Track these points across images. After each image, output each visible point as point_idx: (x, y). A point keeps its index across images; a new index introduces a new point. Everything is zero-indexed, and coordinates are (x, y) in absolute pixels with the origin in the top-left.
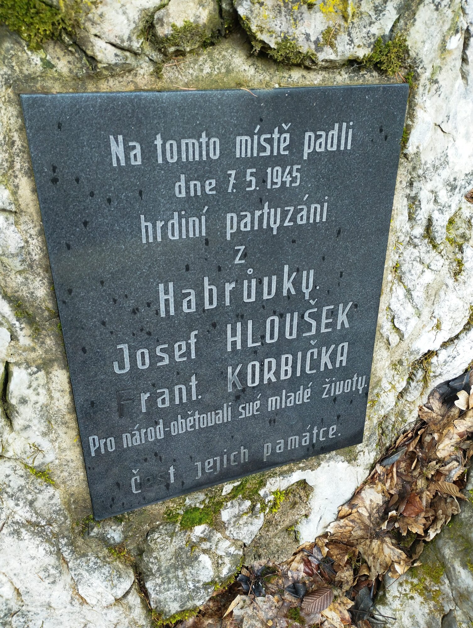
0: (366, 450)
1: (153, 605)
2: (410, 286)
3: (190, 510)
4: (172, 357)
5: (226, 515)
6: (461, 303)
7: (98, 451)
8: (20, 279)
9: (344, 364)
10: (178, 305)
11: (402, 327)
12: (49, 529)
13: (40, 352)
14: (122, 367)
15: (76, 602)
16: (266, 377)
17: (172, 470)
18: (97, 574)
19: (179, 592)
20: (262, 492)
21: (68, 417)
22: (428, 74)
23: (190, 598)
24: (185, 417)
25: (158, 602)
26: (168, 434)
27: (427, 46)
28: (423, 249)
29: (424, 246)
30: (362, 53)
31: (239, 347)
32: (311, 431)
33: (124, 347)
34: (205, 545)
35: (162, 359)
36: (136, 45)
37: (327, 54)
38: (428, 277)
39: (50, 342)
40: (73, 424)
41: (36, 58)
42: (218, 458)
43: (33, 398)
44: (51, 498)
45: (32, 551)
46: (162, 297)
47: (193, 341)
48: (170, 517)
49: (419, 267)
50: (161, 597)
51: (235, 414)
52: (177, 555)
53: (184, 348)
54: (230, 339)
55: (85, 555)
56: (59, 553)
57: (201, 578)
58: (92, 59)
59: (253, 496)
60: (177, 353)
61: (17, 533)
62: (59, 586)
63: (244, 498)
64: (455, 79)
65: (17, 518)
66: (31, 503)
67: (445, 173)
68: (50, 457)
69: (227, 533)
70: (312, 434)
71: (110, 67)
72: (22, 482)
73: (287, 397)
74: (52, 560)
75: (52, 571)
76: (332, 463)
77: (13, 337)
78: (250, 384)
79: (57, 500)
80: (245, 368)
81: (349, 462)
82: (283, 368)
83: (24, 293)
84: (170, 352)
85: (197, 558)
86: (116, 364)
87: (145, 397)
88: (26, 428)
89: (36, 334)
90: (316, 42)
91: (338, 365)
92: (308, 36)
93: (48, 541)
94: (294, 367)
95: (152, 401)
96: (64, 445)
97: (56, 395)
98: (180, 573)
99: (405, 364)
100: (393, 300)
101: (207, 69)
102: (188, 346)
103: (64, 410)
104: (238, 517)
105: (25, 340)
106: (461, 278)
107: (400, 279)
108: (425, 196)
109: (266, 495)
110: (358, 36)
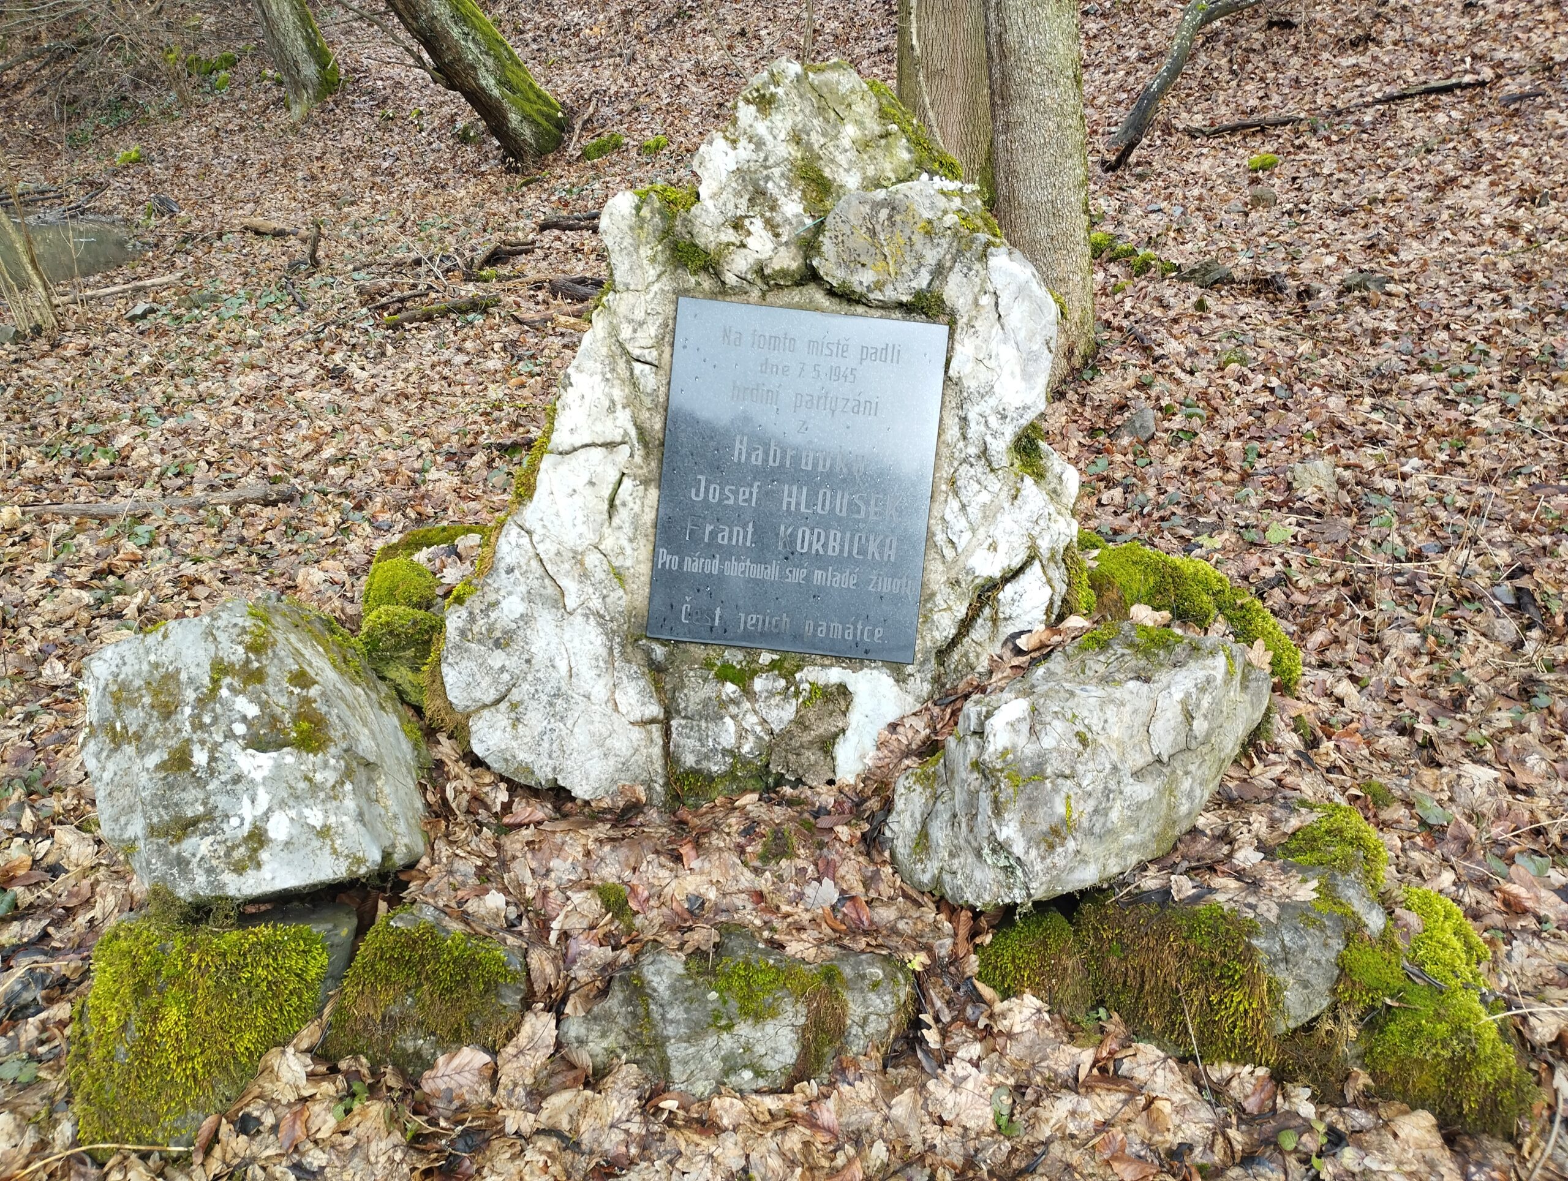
0: (918, 675)
1: (672, 748)
2: (965, 501)
3: (727, 666)
4: (736, 499)
5: (759, 684)
6: (1016, 527)
7: (664, 564)
8: (647, 415)
9: (892, 559)
10: (749, 455)
11: (955, 540)
12: (610, 625)
13: (645, 470)
14: (697, 495)
15: (610, 705)
16: (815, 547)
17: (718, 612)
18: (633, 684)
19: (698, 744)
20: (798, 676)
21: (651, 531)
22: (965, 320)
23: (707, 757)
24: (738, 560)
25: (677, 746)
26: (721, 571)
27: (961, 301)
28: (980, 470)
29: (980, 468)
30: (905, 299)
31: (793, 508)
32: (855, 624)
33: (702, 478)
34: (733, 709)
35: (728, 498)
36: (749, 277)
37: (876, 295)
38: (985, 497)
39: (654, 464)
40: (652, 538)
41: (693, 280)
42: (761, 617)
43: (631, 505)
44: (620, 599)
45: (592, 637)
46: (738, 445)
47: (755, 490)
48: (708, 665)
49: (977, 487)
50: (682, 742)
51: (783, 576)
52: (706, 702)
53: (747, 495)
54: (786, 500)
55: (629, 662)
56: (611, 649)
57: (722, 740)
58: (723, 283)
59: (789, 676)
60: (741, 498)
61: (586, 616)
62: (602, 682)
63: (780, 675)
64: (992, 326)
65: (591, 605)
66: (604, 597)
67: (992, 401)
68: (628, 563)
69: (757, 706)
70: (856, 629)
71: (732, 288)
72: (603, 576)
73: (834, 576)
74: (604, 652)
75: (601, 664)
76: (875, 672)
77: (632, 456)
78: (798, 548)
79: (622, 602)
80: (795, 530)
81: (897, 681)
82: (831, 543)
83: (647, 425)
84: (736, 493)
85: (722, 718)
86: (693, 491)
87: (709, 528)
88: (620, 528)
89: (647, 456)
90: (868, 287)
91: (886, 558)
92: (861, 283)
93: (607, 634)
94: (842, 546)
95: (713, 535)
96: (641, 558)
97: (647, 509)
98: (703, 724)
99: (963, 585)
100: (947, 511)
101: (797, 299)
102: (751, 493)
103: (649, 524)
104: (771, 694)
105: (638, 459)
106: (1016, 502)
107: (956, 494)
108: (972, 416)
109: (801, 681)
110: (902, 287)
